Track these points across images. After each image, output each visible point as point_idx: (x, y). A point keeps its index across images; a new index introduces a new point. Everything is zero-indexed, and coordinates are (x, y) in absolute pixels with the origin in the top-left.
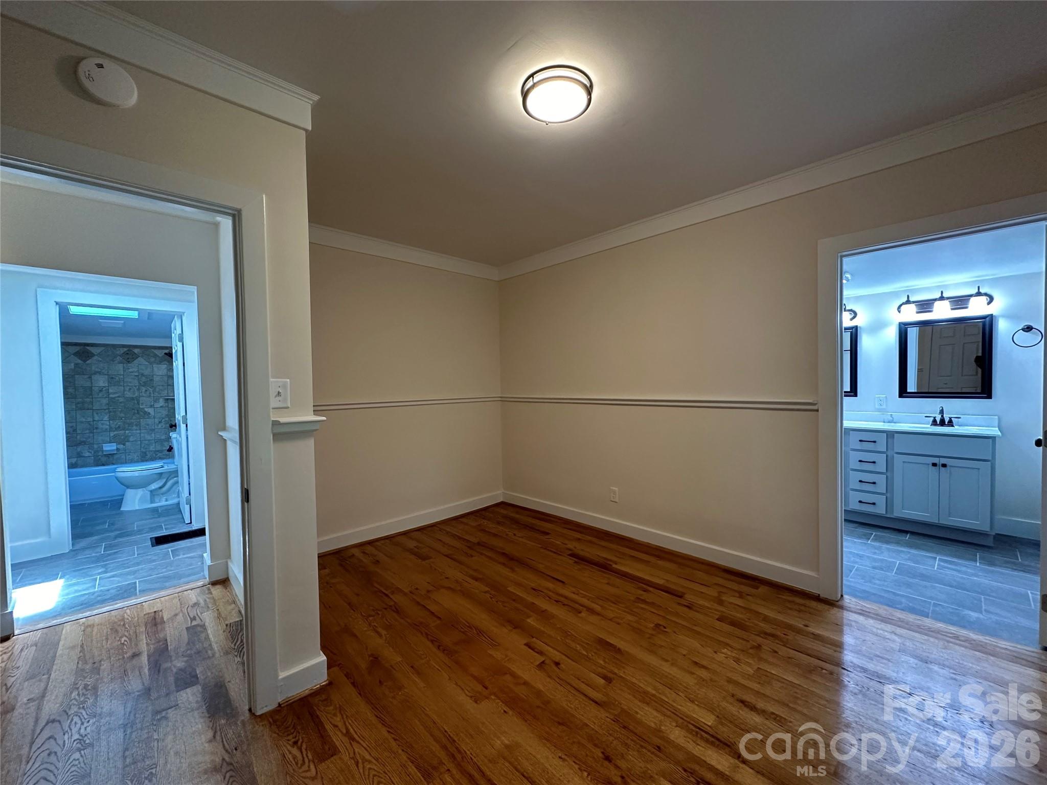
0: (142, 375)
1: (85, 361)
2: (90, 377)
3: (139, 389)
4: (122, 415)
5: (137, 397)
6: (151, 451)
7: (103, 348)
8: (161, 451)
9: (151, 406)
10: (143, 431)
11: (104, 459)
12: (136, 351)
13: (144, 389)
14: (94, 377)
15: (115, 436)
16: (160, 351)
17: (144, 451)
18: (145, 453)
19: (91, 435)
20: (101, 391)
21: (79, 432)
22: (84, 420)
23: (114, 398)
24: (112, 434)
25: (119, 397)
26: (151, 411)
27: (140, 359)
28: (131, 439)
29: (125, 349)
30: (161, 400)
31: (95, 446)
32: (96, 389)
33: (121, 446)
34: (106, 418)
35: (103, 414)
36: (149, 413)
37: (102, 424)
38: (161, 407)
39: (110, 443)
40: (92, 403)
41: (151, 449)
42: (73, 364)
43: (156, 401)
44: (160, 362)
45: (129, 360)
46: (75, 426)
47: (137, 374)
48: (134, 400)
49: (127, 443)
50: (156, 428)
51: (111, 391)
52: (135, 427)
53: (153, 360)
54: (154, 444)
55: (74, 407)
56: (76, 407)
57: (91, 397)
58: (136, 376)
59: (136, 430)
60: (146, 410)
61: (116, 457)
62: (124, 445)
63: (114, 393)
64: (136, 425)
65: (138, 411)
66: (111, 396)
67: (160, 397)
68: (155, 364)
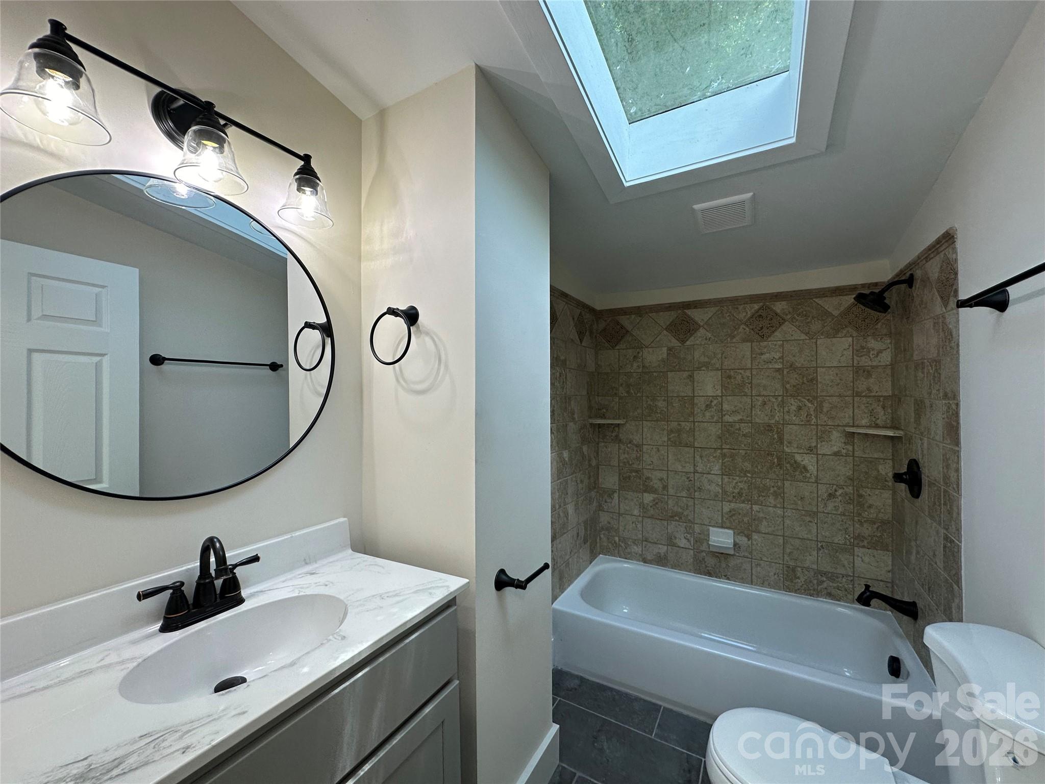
0: (793, 368)
1: (683, 342)
2: (691, 377)
3: (782, 404)
4: (747, 465)
5: (778, 423)
6: (808, 569)
7: (714, 309)
8: (832, 577)
9: (811, 450)
10: (789, 513)
11: (711, 561)
12: (779, 307)
13: (793, 404)
14: (699, 376)
15: (732, 513)
16: (835, 300)
17: (792, 563)
18: (794, 570)
19: (691, 503)
20: (708, 406)
21: (671, 491)
22: (680, 468)
23: (731, 424)
24: (727, 507)
25: (741, 421)
26: (807, 461)
27: (787, 327)
28: (763, 527)
29: (756, 307)
30: (835, 435)
31: (697, 528)
32: (700, 402)
33: (743, 540)
34: (716, 469)
35: (711, 458)
36: (805, 468)
37: (710, 482)
38: (836, 454)
39: (722, 527)
40: (692, 431)
41: (807, 564)
42: (665, 350)
43: (823, 436)
44: (835, 332)
45: (765, 331)
46: (665, 477)
47: (780, 366)
48: (771, 430)
49: (755, 536)
50: (820, 509)
51: (726, 407)
52: (771, 500)
53: (816, 326)
54: (815, 553)
55: (666, 439)
56: (669, 439)
57: (691, 419)
58: (778, 370)
59: (775, 506)
60: (798, 458)
61: (732, 562)
62: (749, 537)
63: (735, 412)
64: (776, 495)
65: (779, 458)
66: (727, 418)
67: (833, 427)
68: (822, 337)
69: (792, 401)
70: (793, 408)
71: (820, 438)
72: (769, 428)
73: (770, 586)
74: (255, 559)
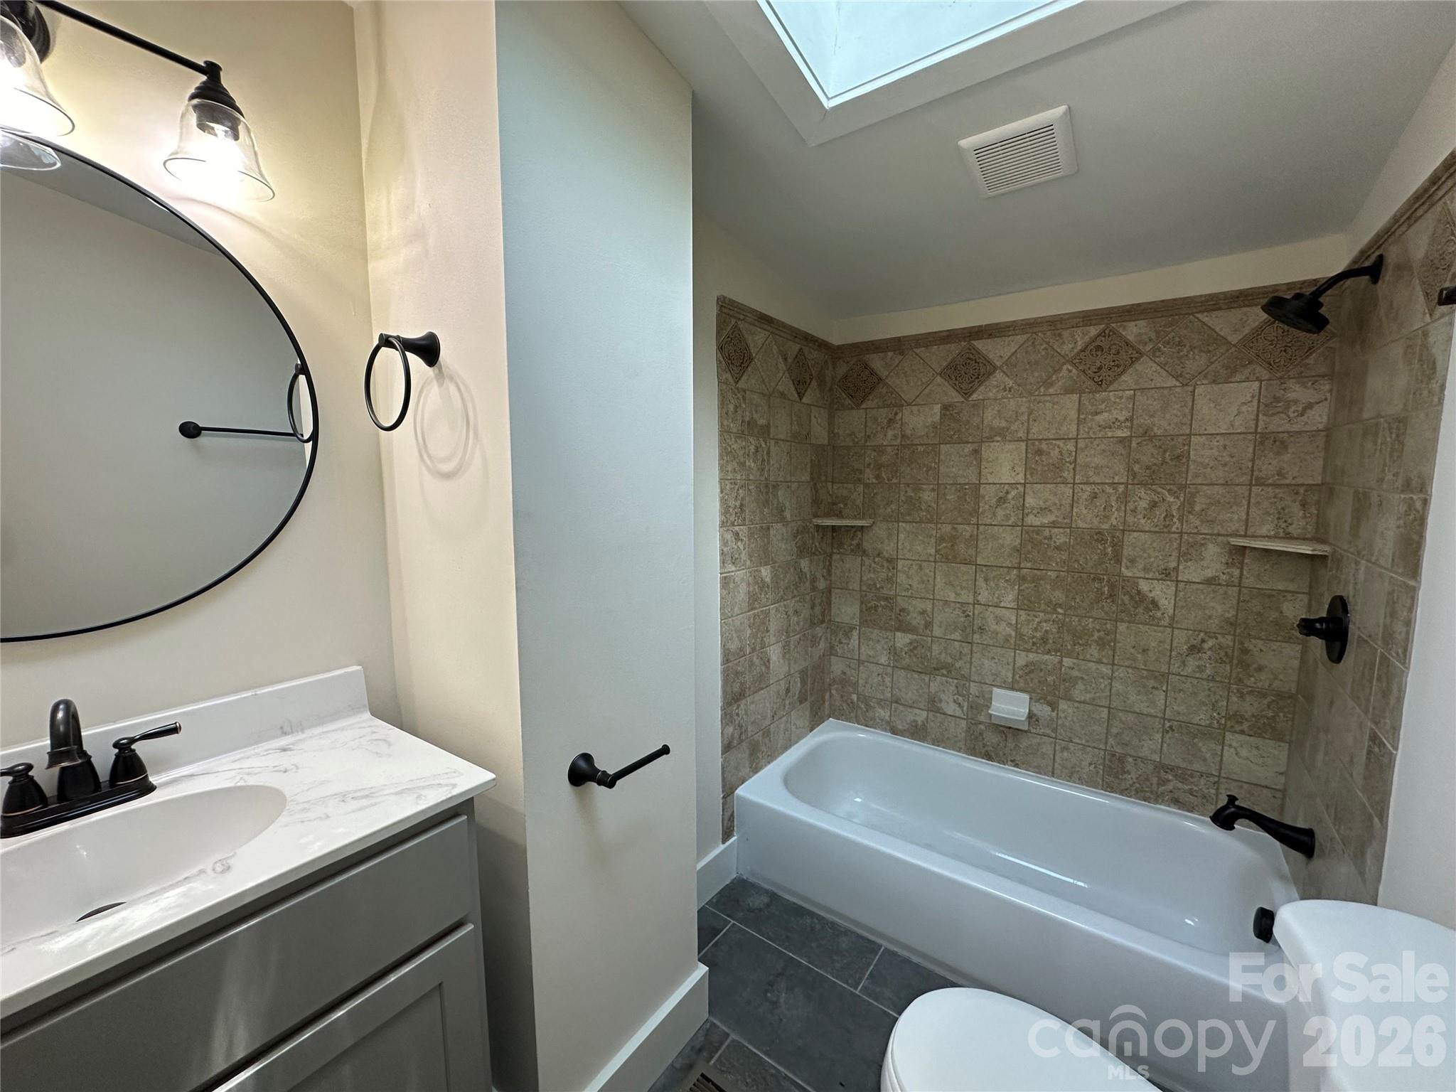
0: (1147, 435)
1: (967, 394)
2: (976, 452)
3: (1124, 498)
4: (1059, 596)
5: (1114, 527)
6: (1144, 760)
7: (1020, 339)
8: (1184, 776)
9: (1166, 574)
10: (1120, 673)
11: (992, 738)
12: (1132, 331)
13: (1143, 498)
14: (988, 452)
15: (1030, 668)
16: (1234, 315)
17: (1119, 750)
18: (1121, 760)
19: (966, 650)
20: (1002, 500)
21: (937, 631)
22: (952, 597)
23: (1038, 530)
24: (1022, 659)
25: (1054, 525)
26: (1161, 592)
27: (1146, 367)
28: (1078, 692)
29: (1093, 331)
30: (1212, 550)
31: (974, 689)
32: (989, 493)
33: (1044, 710)
34: (1009, 599)
35: (1002, 583)
36: (1155, 603)
37: (998, 619)
38: (1209, 582)
39: (1013, 689)
40: (974, 538)
41: (1145, 752)
42: (937, 408)
43: (1190, 551)
44: (1230, 373)
45: (1103, 373)
46: (929, 610)
47: (1126, 433)
48: (1102, 541)
49: (1063, 705)
50: (1174, 669)
51: (1030, 501)
52: (1094, 651)
53: (1196, 362)
54: (1158, 737)
55: (933, 551)
56: (937, 551)
57: (974, 520)
58: (1122, 440)
59: (1099, 662)
60: (1144, 586)
61: (1025, 742)
62: (1053, 706)
63: (1045, 510)
64: (1102, 644)
65: (1112, 587)
66: (1030, 520)
67: (1208, 537)
68: (1205, 382)
69: (1142, 492)
70: (1143, 504)
71: (1184, 555)
72: (1099, 536)
73: (1081, 781)
74: (174, 730)
